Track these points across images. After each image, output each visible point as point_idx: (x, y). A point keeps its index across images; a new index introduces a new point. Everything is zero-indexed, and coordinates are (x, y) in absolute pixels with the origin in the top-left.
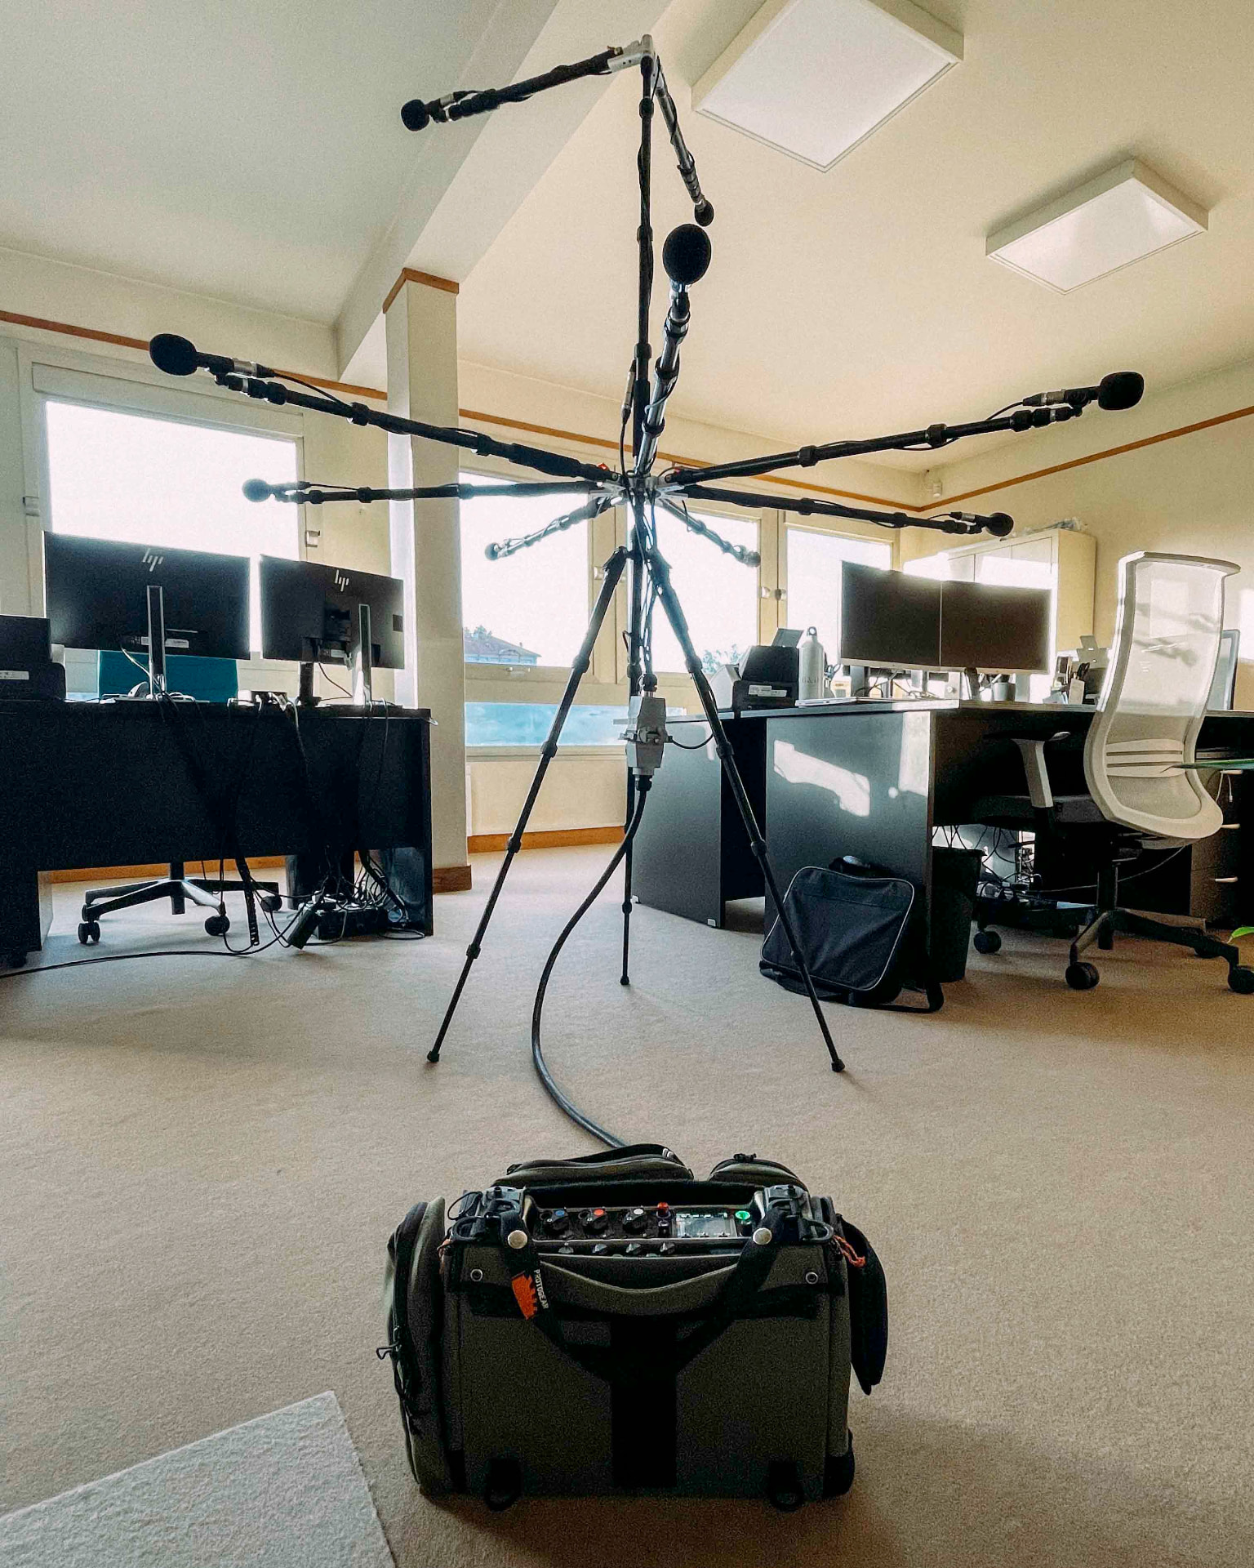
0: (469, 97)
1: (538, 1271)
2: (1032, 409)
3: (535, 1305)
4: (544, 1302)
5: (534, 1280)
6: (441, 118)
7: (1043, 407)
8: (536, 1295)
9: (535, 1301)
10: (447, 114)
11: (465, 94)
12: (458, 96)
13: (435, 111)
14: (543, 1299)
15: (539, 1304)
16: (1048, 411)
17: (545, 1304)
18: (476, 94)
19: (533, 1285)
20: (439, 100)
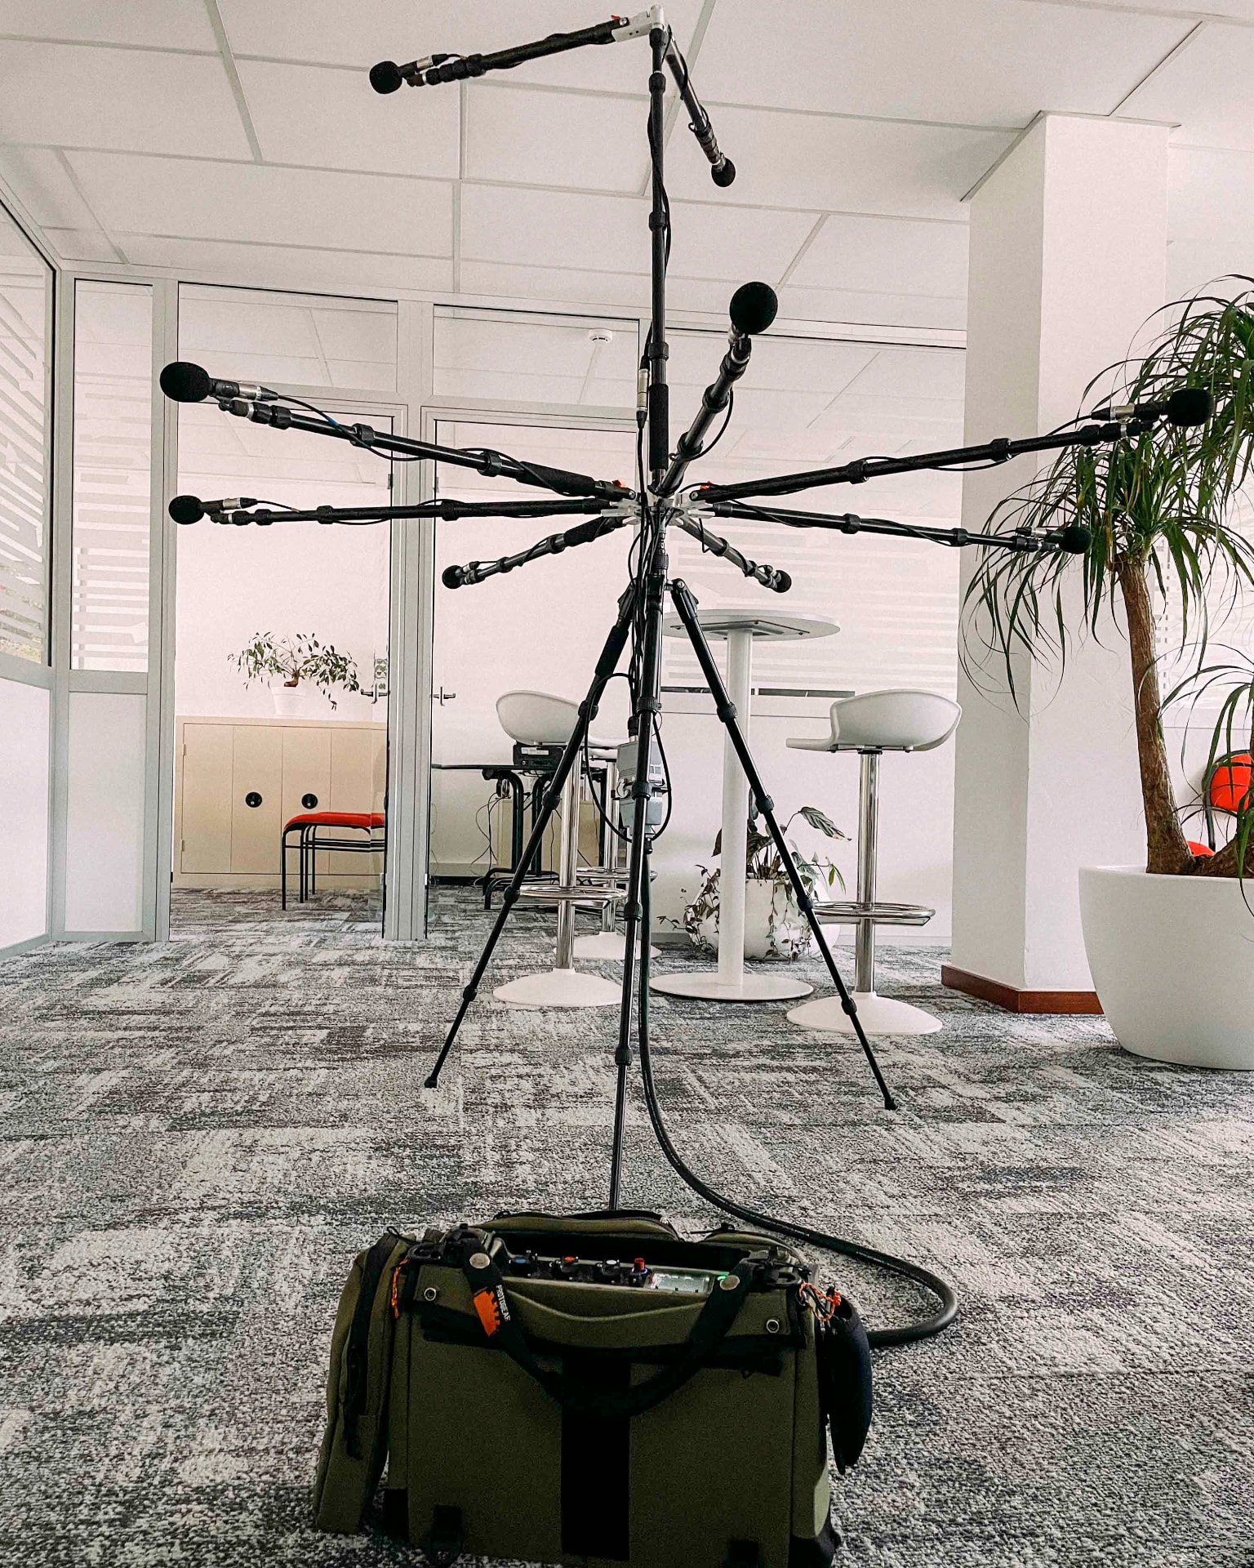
0: (451, 60)
1: (500, 1287)
2: (1102, 423)
3: (497, 1318)
4: (506, 1314)
5: (496, 1295)
6: (416, 82)
7: (1112, 422)
8: (498, 1309)
9: (497, 1314)
10: (424, 78)
11: (446, 57)
12: (437, 59)
13: (411, 74)
14: (505, 1312)
15: (501, 1317)
16: (1118, 426)
17: (507, 1317)
18: (458, 59)
19: (496, 1299)
20: (415, 62)
